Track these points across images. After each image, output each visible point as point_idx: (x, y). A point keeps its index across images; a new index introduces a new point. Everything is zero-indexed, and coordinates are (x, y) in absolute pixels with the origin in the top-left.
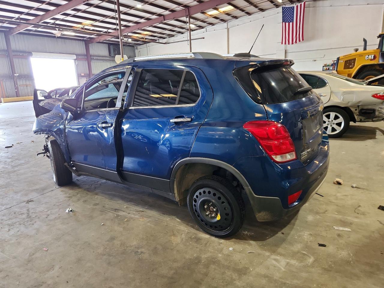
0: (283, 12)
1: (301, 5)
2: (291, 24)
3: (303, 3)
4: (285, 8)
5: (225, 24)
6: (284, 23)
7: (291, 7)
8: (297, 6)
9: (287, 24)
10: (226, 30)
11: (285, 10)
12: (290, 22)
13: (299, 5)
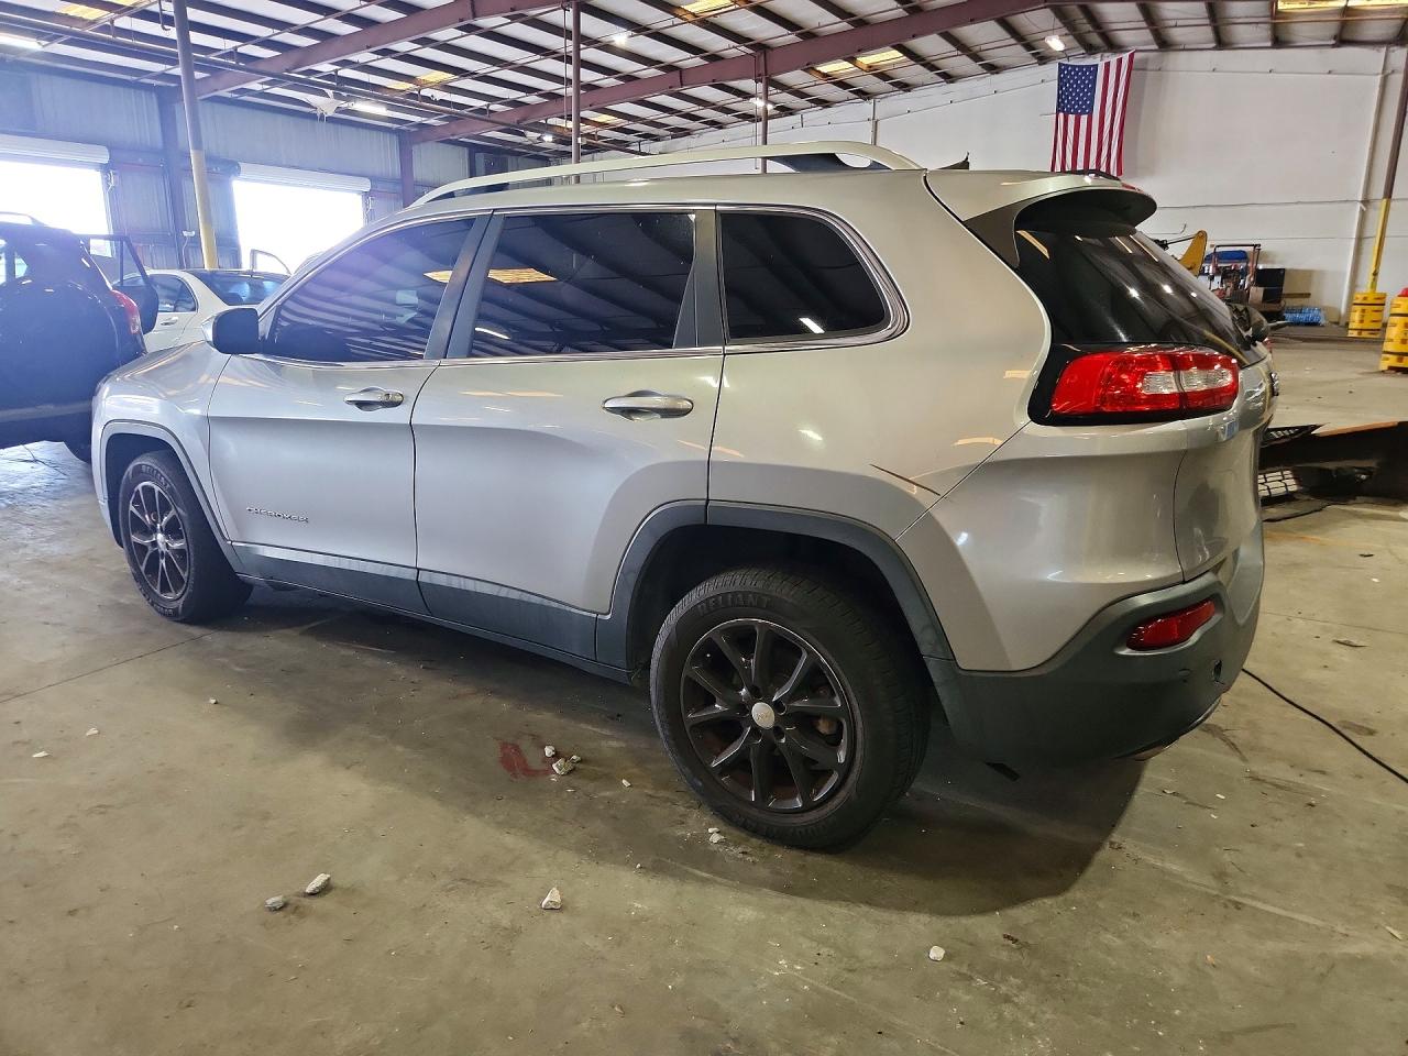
0: (1060, 79)
1: (1120, 61)
2: (1084, 118)
3: (1126, 57)
4: (1067, 66)
5: (868, 106)
6: (1061, 115)
7: (1088, 67)
8: (1107, 65)
9: (1072, 118)
10: (870, 125)
11: (1069, 72)
12: (1081, 114)
13: (1113, 59)
